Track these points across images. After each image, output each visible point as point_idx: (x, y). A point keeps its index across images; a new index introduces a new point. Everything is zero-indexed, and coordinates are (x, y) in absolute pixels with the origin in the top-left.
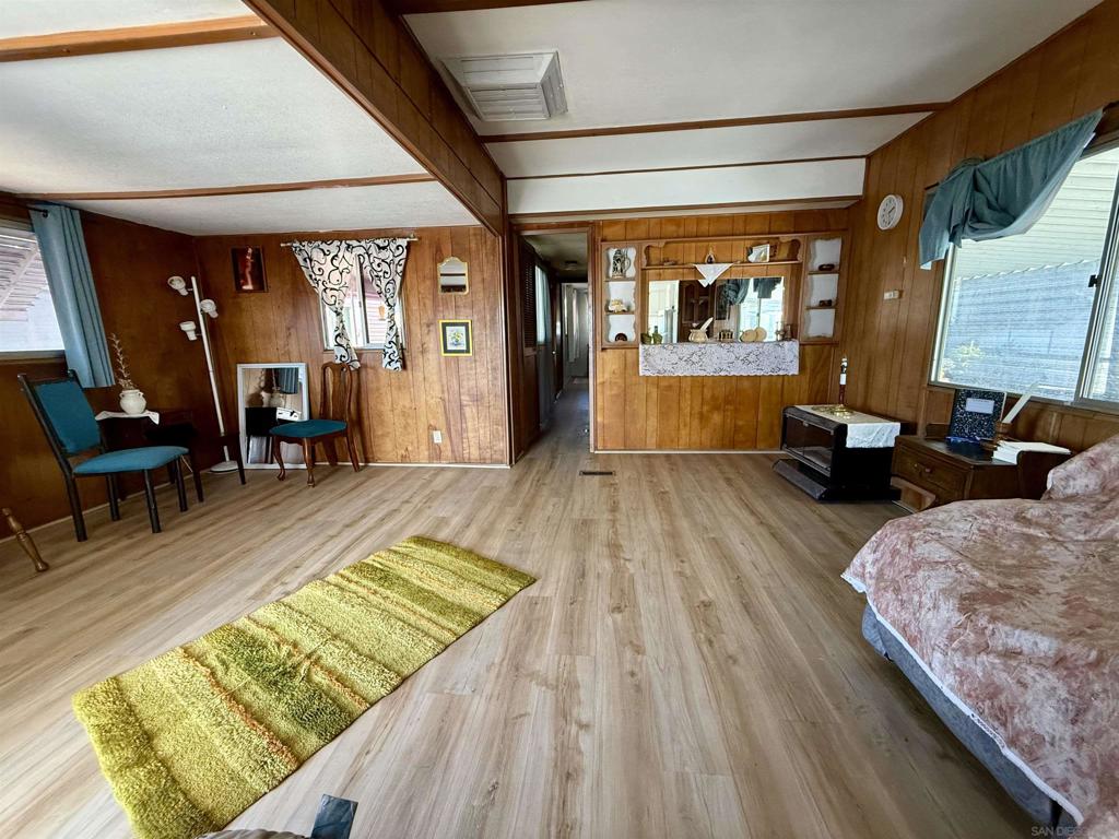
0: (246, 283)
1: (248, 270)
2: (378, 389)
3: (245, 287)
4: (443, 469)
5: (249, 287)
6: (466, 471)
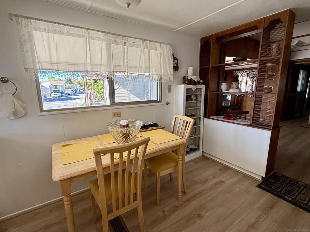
2: (246, 101)
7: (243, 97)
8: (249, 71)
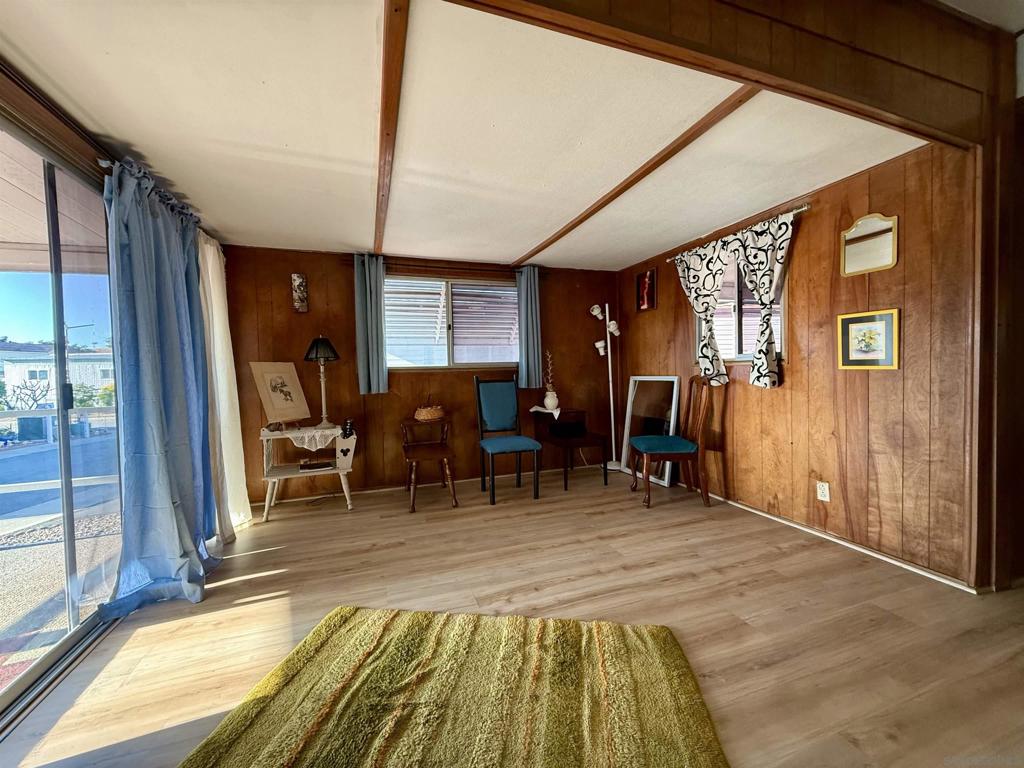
0: (643, 304)
1: (646, 291)
3: (642, 307)
4: (823, 543)
5: (645, 307)
6: (864, 561)
7: (731, 388)
8: (739, 236)
